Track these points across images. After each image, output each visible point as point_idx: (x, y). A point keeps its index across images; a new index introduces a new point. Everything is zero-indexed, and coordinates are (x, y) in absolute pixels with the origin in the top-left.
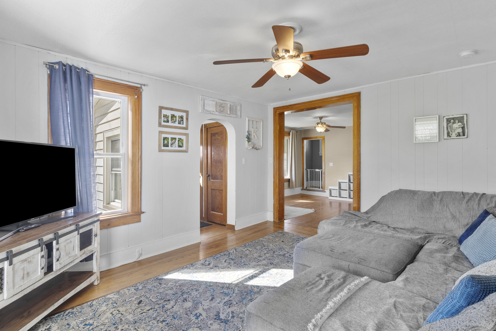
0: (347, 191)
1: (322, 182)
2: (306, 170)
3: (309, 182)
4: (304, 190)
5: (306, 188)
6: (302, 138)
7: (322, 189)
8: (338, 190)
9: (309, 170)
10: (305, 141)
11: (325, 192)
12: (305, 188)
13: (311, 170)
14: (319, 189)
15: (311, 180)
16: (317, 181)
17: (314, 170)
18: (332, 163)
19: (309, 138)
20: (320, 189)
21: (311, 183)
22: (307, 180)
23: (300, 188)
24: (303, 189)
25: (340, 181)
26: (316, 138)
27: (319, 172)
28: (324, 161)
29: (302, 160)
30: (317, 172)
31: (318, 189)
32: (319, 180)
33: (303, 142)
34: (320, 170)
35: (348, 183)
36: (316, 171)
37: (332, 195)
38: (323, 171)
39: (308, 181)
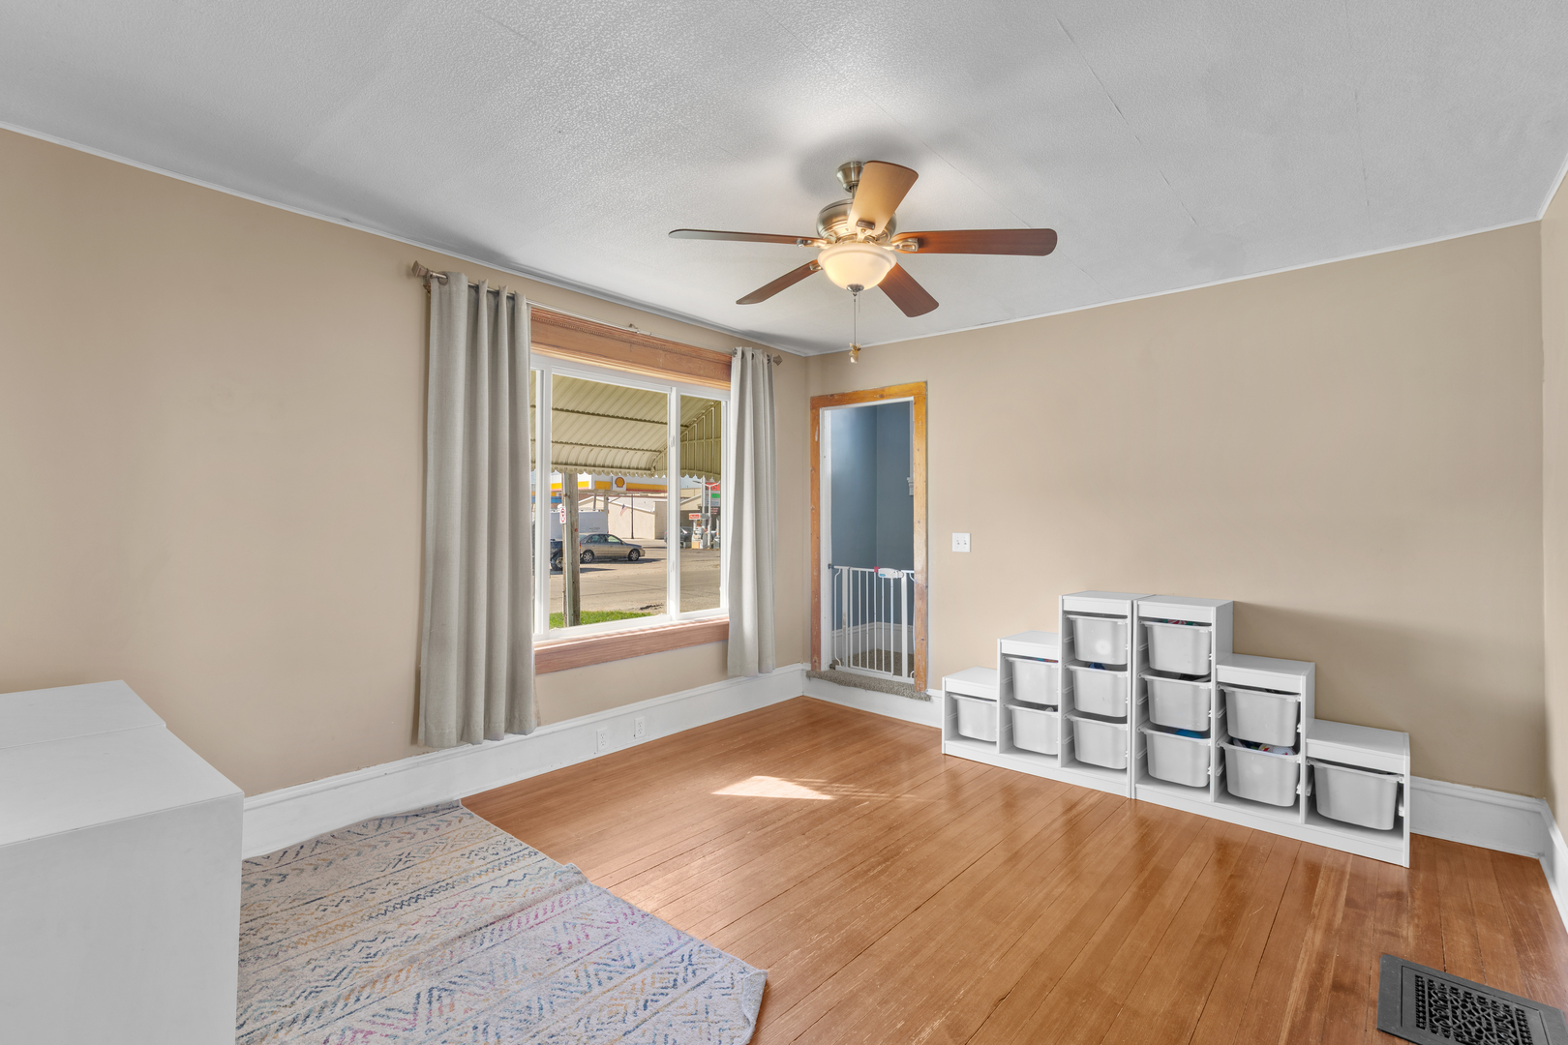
0: (1058, 715)
1: (910, 632)
2: (834, 571)
3: (849, 630)
4: (822, 676)
5: (832, 667)
6: (813, 399)
7: (911, 681)
8: (998, 705)
9: (845, 569)
10: (829, 417)
11: (928, 698)
12: (824, 667)
13: (855, 573)
14: (897, 678)
15: (856, 623)
16: (888, 620)
17: (871, 574)
18: (967, 537)
19: (843, 395)
20: (905, 678)
21: (856, 634)
22: (838, 623)
23: (799, 666)
24: (814, 674)
25: (1011, 647)
26: (882, 397)
27: (898, 581)
28: (923, 522)
29: (813, 514)
30: (887, 581)
31: (889, 676)
32: (898, 620)
33: (816, 422)
34: (902, 575)
35: (1059, 666)
36: (879, 580)
37: (965, 731)
38: (919, 579)
39: (840, 626)
